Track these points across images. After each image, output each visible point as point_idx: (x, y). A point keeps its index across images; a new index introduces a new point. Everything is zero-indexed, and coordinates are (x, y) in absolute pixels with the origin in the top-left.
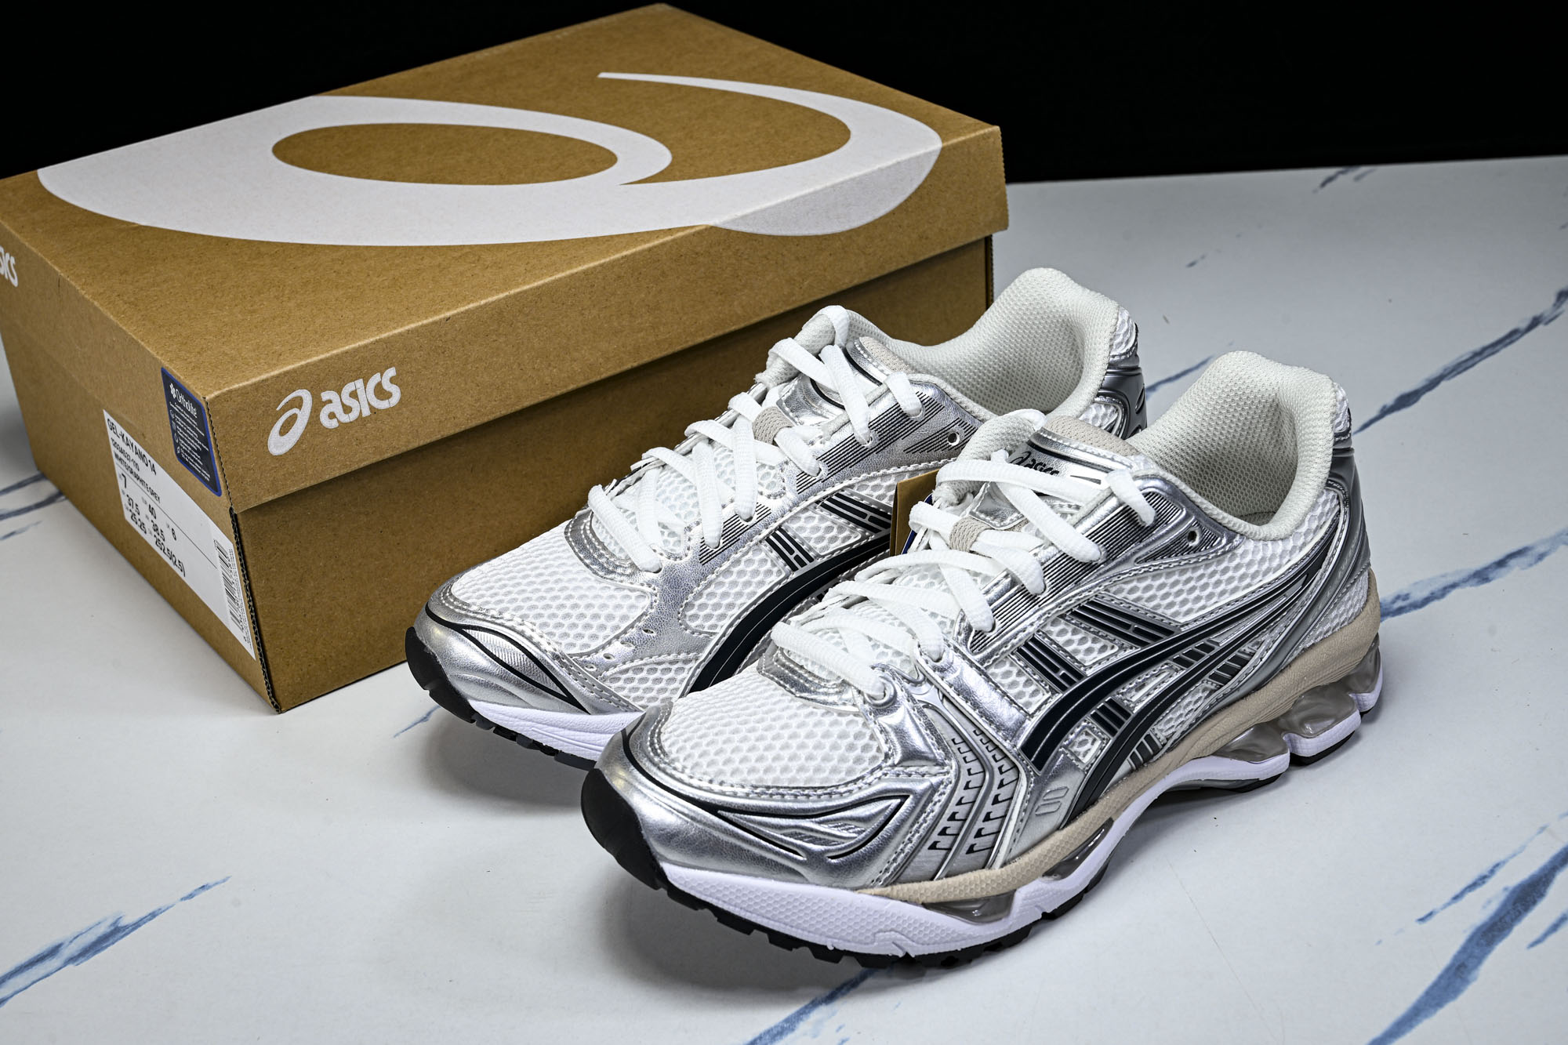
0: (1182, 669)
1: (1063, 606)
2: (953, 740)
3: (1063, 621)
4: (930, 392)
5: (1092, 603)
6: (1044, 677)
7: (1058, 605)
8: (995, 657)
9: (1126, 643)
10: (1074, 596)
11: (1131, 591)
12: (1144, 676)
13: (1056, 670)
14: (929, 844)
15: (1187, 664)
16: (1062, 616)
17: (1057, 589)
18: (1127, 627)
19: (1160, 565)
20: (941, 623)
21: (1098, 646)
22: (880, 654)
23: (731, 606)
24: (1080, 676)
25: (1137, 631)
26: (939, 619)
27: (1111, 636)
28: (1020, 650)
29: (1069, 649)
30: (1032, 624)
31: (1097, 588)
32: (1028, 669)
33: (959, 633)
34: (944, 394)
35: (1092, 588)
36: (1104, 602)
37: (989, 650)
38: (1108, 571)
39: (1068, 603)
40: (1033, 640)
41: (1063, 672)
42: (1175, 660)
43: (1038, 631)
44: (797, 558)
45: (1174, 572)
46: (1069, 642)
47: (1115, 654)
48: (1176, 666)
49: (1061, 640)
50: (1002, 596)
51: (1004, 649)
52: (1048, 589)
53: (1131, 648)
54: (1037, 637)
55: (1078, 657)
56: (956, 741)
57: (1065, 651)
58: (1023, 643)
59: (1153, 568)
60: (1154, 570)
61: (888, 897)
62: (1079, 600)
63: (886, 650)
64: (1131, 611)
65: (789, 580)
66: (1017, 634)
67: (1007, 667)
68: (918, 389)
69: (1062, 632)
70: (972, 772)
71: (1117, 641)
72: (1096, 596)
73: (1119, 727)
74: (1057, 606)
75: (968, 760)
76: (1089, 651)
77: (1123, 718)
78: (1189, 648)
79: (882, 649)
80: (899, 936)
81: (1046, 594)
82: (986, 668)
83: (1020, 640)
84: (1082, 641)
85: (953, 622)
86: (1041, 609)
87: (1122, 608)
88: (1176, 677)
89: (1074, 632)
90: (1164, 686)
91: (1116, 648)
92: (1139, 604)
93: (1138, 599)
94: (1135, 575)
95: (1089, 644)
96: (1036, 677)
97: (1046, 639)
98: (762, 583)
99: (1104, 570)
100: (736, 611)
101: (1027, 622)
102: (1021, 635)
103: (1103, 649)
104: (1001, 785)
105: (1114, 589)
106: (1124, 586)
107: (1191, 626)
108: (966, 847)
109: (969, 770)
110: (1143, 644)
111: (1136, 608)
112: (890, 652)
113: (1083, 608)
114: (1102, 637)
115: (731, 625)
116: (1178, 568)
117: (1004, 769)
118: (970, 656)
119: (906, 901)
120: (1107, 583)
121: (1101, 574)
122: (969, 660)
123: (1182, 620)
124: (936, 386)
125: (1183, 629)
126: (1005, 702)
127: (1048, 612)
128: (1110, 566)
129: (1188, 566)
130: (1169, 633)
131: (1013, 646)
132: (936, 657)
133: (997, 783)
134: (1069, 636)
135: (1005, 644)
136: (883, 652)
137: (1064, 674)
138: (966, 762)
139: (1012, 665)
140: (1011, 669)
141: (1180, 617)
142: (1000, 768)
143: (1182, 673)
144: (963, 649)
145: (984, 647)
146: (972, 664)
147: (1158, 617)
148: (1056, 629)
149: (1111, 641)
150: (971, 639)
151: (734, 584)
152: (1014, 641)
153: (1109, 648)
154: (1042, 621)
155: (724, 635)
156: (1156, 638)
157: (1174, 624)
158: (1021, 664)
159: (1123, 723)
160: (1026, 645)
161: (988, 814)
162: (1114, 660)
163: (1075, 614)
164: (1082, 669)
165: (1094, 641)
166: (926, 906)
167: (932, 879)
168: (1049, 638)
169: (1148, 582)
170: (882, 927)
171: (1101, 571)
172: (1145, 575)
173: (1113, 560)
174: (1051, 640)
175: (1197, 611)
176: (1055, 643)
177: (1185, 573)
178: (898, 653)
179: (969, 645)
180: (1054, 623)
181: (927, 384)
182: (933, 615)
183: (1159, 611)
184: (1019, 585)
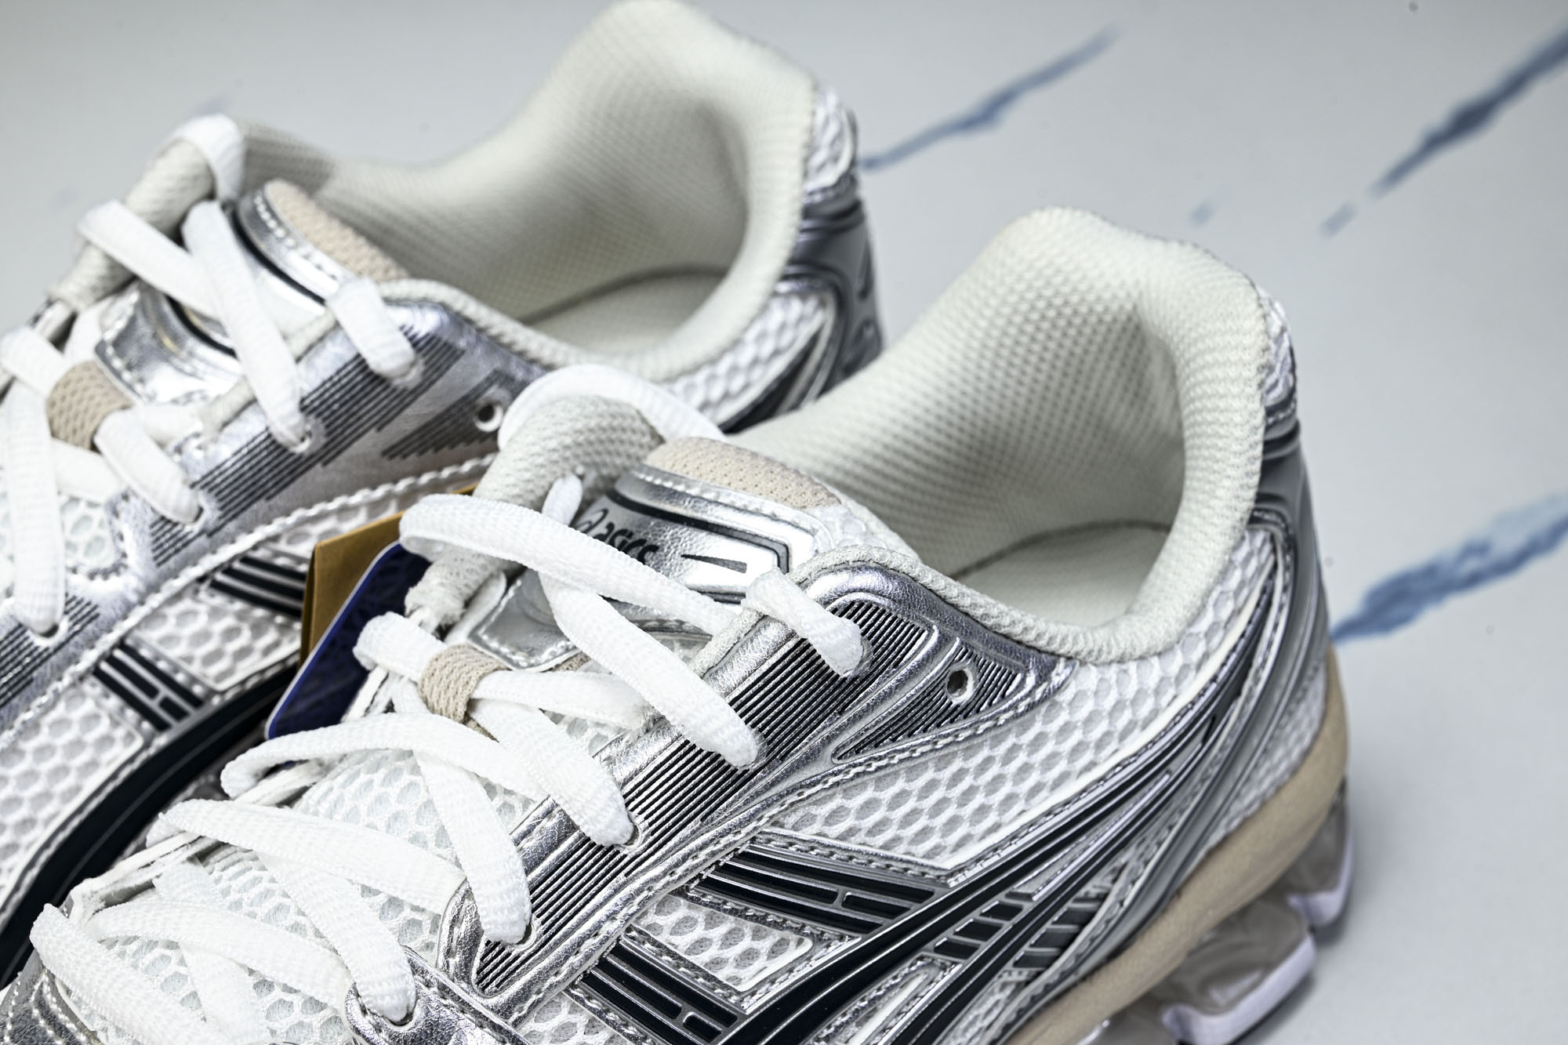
0: (956, 964)
1: (679, 871)
3: (682, 901)
4: (426, 323)
5: (745, 857)
6: (646, 1031)
7: (670, 871)
8: (534, 998)
9: (830, 931)
10: (701, 848)
11: (832, 818)
12: (873, 993)
13: (673, 1012)
15: (964, 951)
16: (681, 892)
17: (660, 838)
18: (829, 897)
19: (890, 755)
20: (414, 924)
21: (765, 945)
22: (272, 1007)
23: (27, 824)
24: (728, 1018)
25: (851, 903)
26: (406, 914)
27: (793, 921)
28: (589, 979)
29: (699, 960)
30: (611, 917)
31: (754, 824)
32: (611, 1016)
33: (449, 953)
34: (460, 321)
35: (741, 825)
36: (773, 849)
37: (517, 986)
38: (773, 784)
39: (690, 863)
40: (618, 951)
41: (690, 1014)
42: (938, 950)
43: (629, 930)
44: (166, 704)
45: (925, 763)
46: (701, 944)
47: (806, 958)
48: (940, 958)
49: (681, 943)
50: (542, 860)
51: (553, 980)
52: (642, 836)
53: (841, 938)
54: (625, 942)
55: (721, 975)
57: (693, 967)
58: (594, 960)
59: (875, 765)
60: (879, 769)
62: (713, 854)
63: (289, 997)
64: (832, 865)
65: (152, 751)
66: (579, 944)
67: (563, 1015)
68: (403, 316)
69: (686, 923)
71: (807, 930)
72: (753, 840)
74: (665, 874)
76: (749, 956)
78: (969, 919)
79: (277, 993)
81: (637, 847)
82: (515, 1024)
83: (587, 957)
84: (729, 939)
85: (436, 920)
86: (632, 880)
87: (813, 859)
88: (944, 980)
89: (711, 923)
90: (919, 1005)
91: (808, 944)
92: (852, 844)
93: (851, 832)
94: (837, 784)
95: (746, 943)
96: (631, 1030)
97: (648, 945)
98: (93, 765)
99: (763, 782)
100: (40, 835)
101: (600, 915)
102: (590, 943)
103: (775, 952)
105: (792, 819)
106: (814, 810)
107: (969, 874)
110: (866, 928)
111: (845, 855)
112: (297, 1000)
113: (726, 870)
114: (776, 925)
115: (30, 865)
116: (932, 755)
118: (476, 1002)
120: (774, 810)
121: (758, 794)
122: (477, 1013)
123: (948, 862)
124: (444, 307)
125: (952, 883)
127: (648, 885)
128: (776, 773)
129: (954, 748)
130: (921, 896)
131: (572, 971)
132: (398, 1018)
134: (699, 931)
135: (555, 968)
136: (282, 1002)
137: (692, 1019)
139: (573, 1010)
140: (573, 1018)
141: (945, 855)
143: (956, 970)
144: (458, 988)
145: (508, 980)
146: (481, 1021)
147: (897, 866)
148: (667, 921)
149: (799, 931)
150: (477, 963)
152: (574, 960)
153: (792, 944)
154: (634, 908)
156: (893, 912)
157: (932, 874)
158: (594, 1004)
160: (603, 964)
162: (803, 971)
163: (708, 884)
164: (734, 999)
165: (757, 935)
168: (654, 943)
169: (869, 793)
171: (758, 787)
172: (859, 780)
173: (783, 759)
174: (660, 946)
175: (983, 837)
176: (669, 953)
177: (949, 763)
178: (316, 1005)
179: (474, 976)
180: (661, 908)
181: (423, 303)
182: (394, 903)
183: (898, 852)
184: (576, 835)
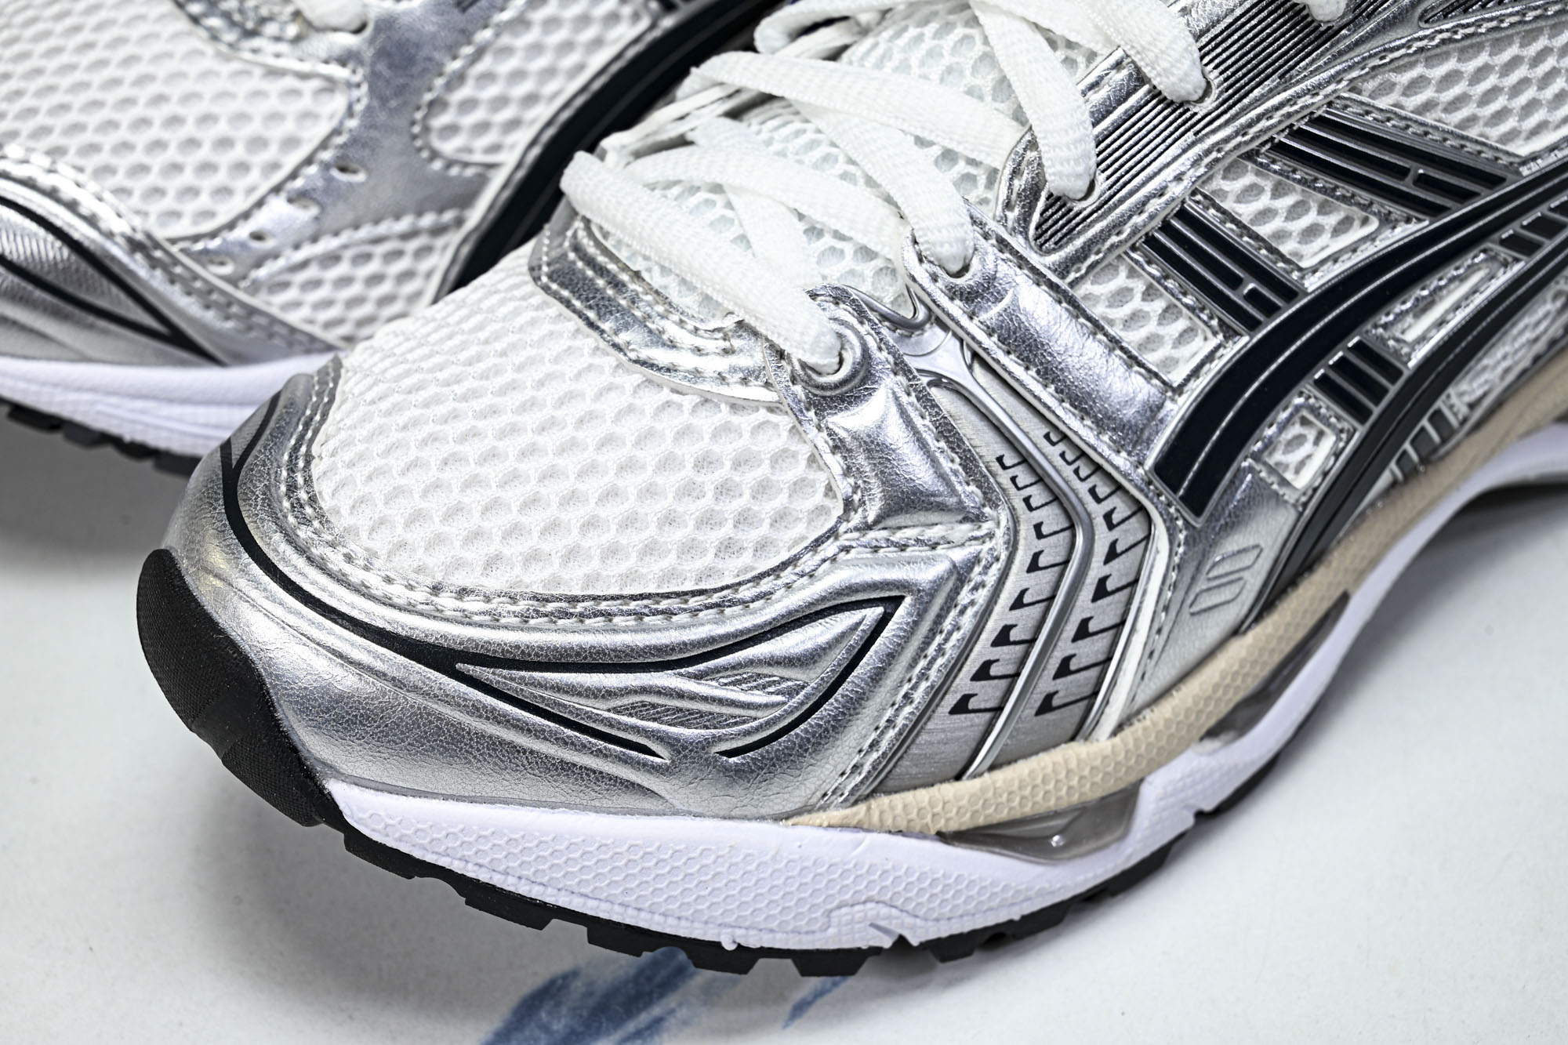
0: (1517, 260)
1: (1252, 131)
2: (1000, 460)
3: (1250, 166)
5: (1320, 122)
6: (1206, 300)
7: (1242, 131)
8: (1093, 258)
9: (1397, 211)
10: (1277, 108)
11: (1412, 87)
12: (1434, 283)
13: (1235, 282)
14: (951, 700)
15: (1528, 248)
16: (1250, 156)
17: (1235, 94)
18: (1401, 173)
19: (1477, 24)
20: (969, 178)
21: (1331, 220)
22: (823, 253)
23: (531, 99)
24: (1289, 293)
25: (1423, 181)
26: (961, 167)
27: (1364, 196)
28: (1150, 241)
29: (1264, 230)
30: (1178, 178)
31: (1332, 87)
32: (1170, 284)
33: (1008, 205)
35: (1321, 85)
36: (1350, 116)
37: (1079, 242)
38: (1357, 44)
39: (1264, 124)
40: (1183, 215)
41: (1251, 286)
42: (1503, 243)
43: (1194, 193)
45: (1512, 36)
46: (1266, 214)
47: (1371, 238)
48: (1504, 253)
49: (1245, 211)
50: (1109, 112)
51: (1114, 239)
52: (1215, 92)
53: (1408, 220)
54: (1192, 207)
55: (1285, 248)
56: (1008, 462)
57: (1256, 237)
58: (1157, 222)
59: (1462, 32)
60: (1466, 37)
61: (858, 827)
62: (1289, 115)
63: (840, 245)
64: (1409, 137)
65: (657, 33)
66: (1144, 203)
67: (1121, 279)
69: (1253, 191)
70: (1045, 530)
71: (1375, 208)
72: (1330, 104)
73: (1377, 403)
74: (1237, 133)
75: (1034, 503)
76: (1312, 232)
77: (1384, 382)
78: (1537, 213)
79: (828, 240)
80: (884, 910)
81: (1209, 103)
82: (1072, 285)
83: (1152, 217)
84: (1295, 212)
85: (993, 175)
86: (1201, 140)
87: (1389, 129)
88: (1503, 278)
89: (1278, 192)
90: (1479, 300)
91: (1374, 224)
92: (1429, 119)
93: (1428, 106)
94: (1421, 50)
95: (1311, 217)
96: (1189, 300)
97: (1212, 211)
98: (597, 43)
99: (1348, 42)
100: (542, 113)
101: (1169, 174)
102: (1154, 205)
103: (1340, 229)
104: (1112, 555)
105: (1371, 85)
106: (1394, 77)
107: (1541, 163)
108: (1036, 700)
109: (1038, 527)
110: (1435, 211)
111: (1420, 130)
112: (848, 248)
113: (1298, 135)
114: (1343, 199)
115: (533, 143)
116: (1520, 28)
117: (1116, 518)
118: (1035, 259)
119: (900, 832)
120: (1354, 74)
121: (1341, 53)
122: (1034, 270)
123: (1523, 149)
125: (1525, 171)
126: (1116, 360)
127: (1217, 147)
128: (1362, 32)
129: (1542, 23)
130: (1494, 181)
131: (1134, 232)
132: (955, 267)
133: (1101, 549)
134: (1264, 201)
135: (1116, 227)
136: (832, 249)
137: (1253, 291)
138: (1031, 508)
139: (1132, 273)
140: (1131, 283)
141: (1519, 142)
142: (1108, 517)
143: (1517, 268)
144: (1017, 242)
145: (1069, 236)
146: (1038, 277)
147: (1471, 147)
148: (1234, 186)
149: (1366, 207)
150: (1036, 218)
151: (537, 49)
152: (1138, 220)
153: (1357, 223)
154: (1202, 170)
155: (519, 166)
156: (1465, 196)
157: (1504, 160)
158: (1153, 270)
159: (1385, 391)
160: (1166, 227)
161: (1085, 623)
162: (1368, 251)
163: (1280, 148)
164: (1295, 275)
165: (1323, 210)
166: (943, 837)
167: (958, 777)
168: (1219, 209)
169: (1451, 64)
170: (847, 897)
171: (1341, 46)
172: (1444, 48)
173: (1369, 16)
174: (1224, 212)
175: (1558, 127)
176: (1234, 220)
177: (1535, 39)
178: (866, 253)
179: (1032, 231)
180: (1230, 172)
182: (949, 156)
183: (1473, 133)
184: (1146, 88)
